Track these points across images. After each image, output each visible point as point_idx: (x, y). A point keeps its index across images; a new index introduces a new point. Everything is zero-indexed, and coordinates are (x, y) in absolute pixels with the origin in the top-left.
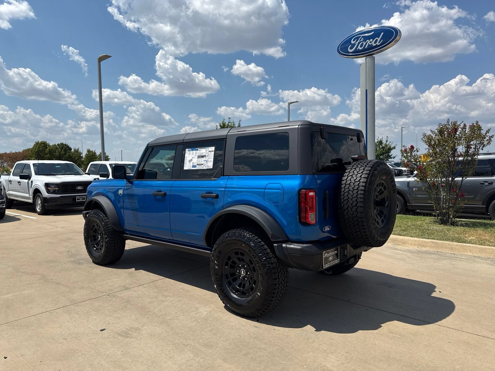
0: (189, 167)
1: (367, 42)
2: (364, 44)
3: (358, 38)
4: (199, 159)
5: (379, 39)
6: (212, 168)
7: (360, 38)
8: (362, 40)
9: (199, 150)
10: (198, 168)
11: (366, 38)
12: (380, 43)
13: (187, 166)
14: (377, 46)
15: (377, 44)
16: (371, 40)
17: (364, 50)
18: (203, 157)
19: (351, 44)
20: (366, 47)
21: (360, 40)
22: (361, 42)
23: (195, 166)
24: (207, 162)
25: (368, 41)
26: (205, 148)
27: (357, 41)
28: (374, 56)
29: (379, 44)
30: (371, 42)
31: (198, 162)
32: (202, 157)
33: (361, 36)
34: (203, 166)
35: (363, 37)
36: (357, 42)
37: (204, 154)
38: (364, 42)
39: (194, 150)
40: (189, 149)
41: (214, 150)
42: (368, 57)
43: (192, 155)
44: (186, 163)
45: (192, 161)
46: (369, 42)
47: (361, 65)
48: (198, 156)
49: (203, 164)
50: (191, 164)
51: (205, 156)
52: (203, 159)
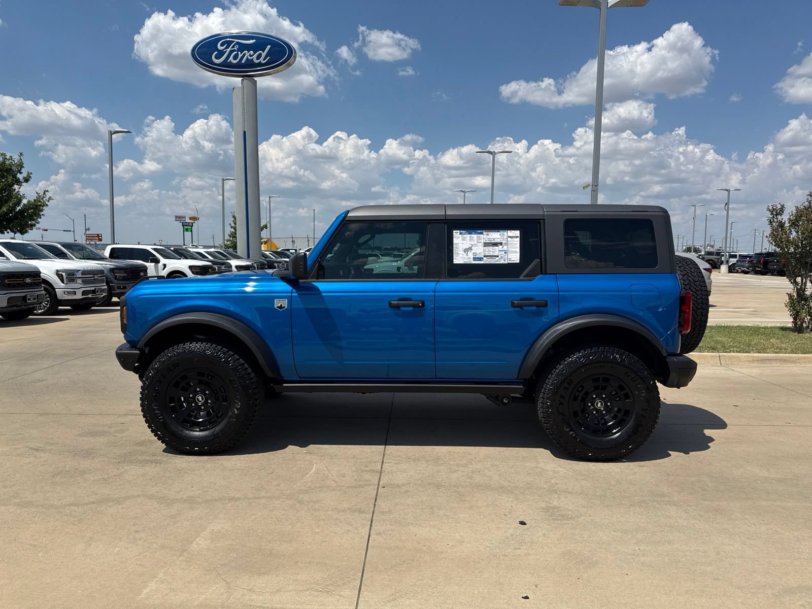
0: (466, 260)
1: (245, 54)
2: (240, 56)
3: (229, 43)
4: (486, 248)
5: (264, 54)
6: (518, 262)
7: (232, 45)
8: (235, 48)
9: (484, 233)
10: (486, 261)
11: (242, 48)
12: (266, 61)
13: (460, 258)
14: (260, 64)
15: (260, 61)
16: (252, 52)
17: (239, 65)
18: (496, 244)
19: (217, 50)
20: (243, 61)
21: (233, 47)
22: (235, 51)
23: (481, 259)
24: (505, 253)
25: (246, 52)
26: (499, 232)
27: (227, 47)
28: (256, 79)
29: (264, 61)
30: (251, 56)
31: (486, 252)
32: (493, 244)
33: (234, 41)
34: (497, 258)
35: (237, 43)
36: (228, 50)
37: (498, 241)
38: (239, 53)
39: (473, 233)
40: (461, 232)
41: (519, 235)
42: (246, 79)
43: (470, 241)
44: (458, 254)
45: (472, 250)
46: (248, 54)
47: (234, 89)
48: (485, 243)
49: (498, 256)
50: (471, 255)
51: (501, 244)
52: (497, 248)
